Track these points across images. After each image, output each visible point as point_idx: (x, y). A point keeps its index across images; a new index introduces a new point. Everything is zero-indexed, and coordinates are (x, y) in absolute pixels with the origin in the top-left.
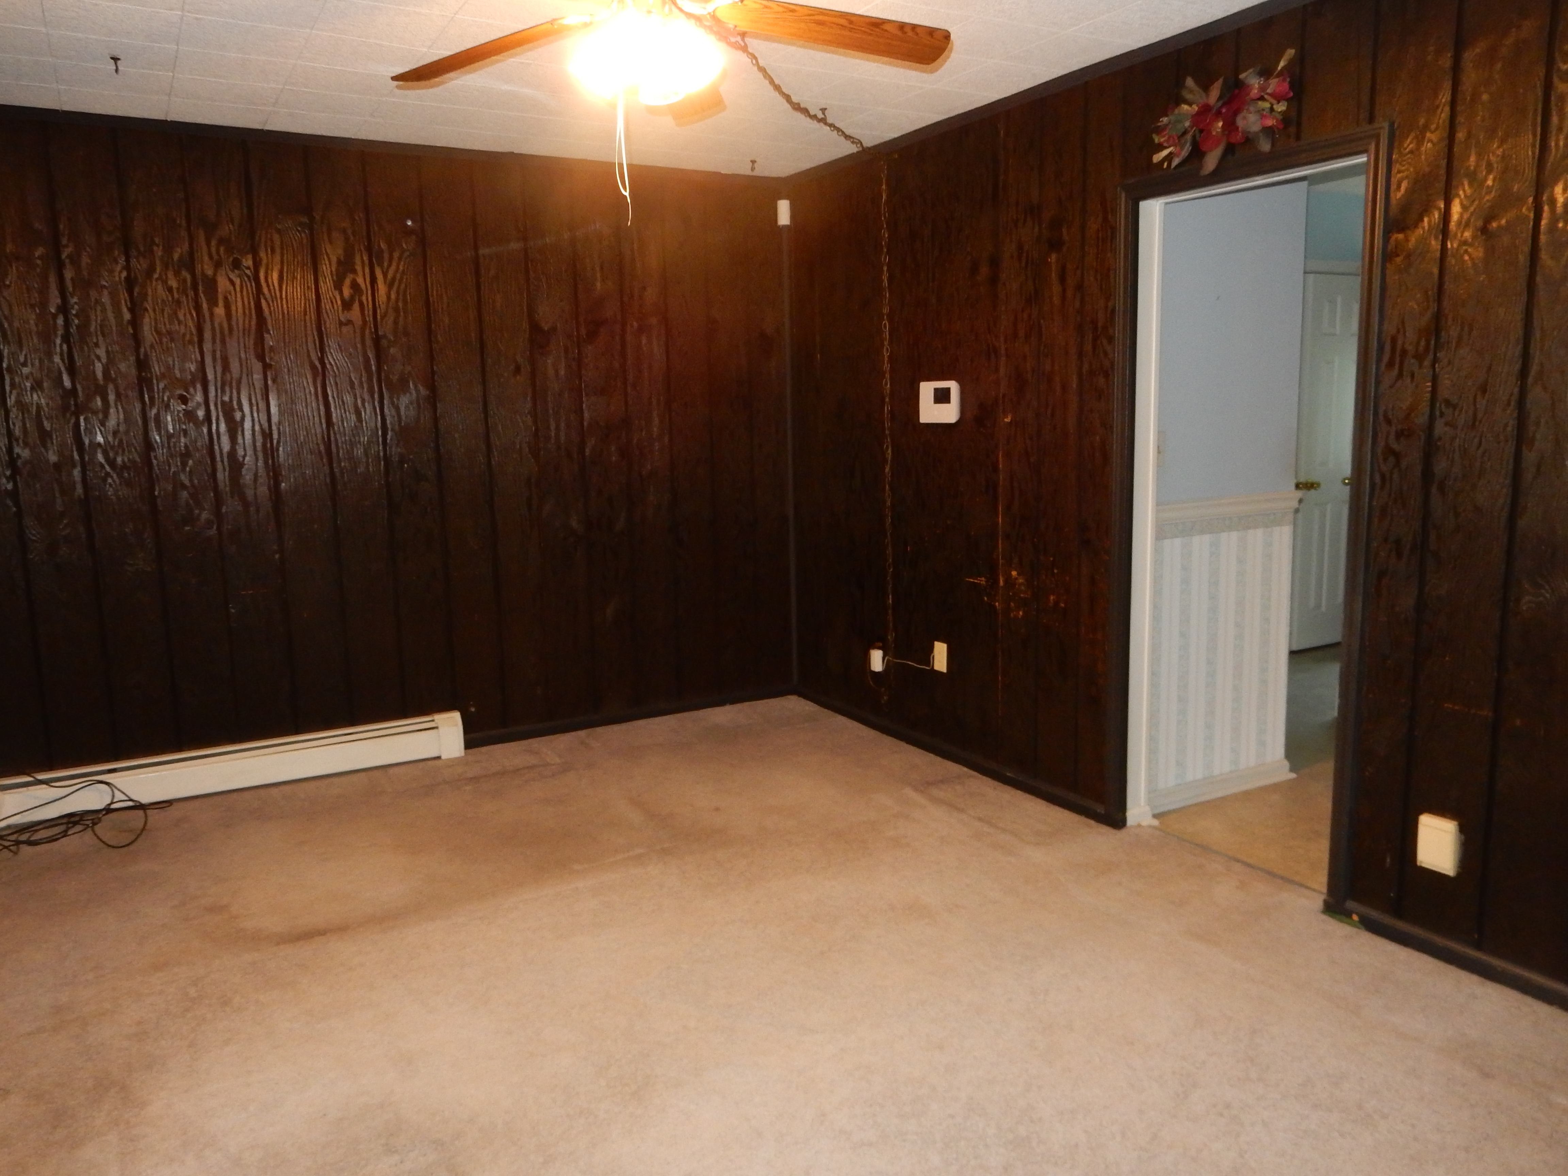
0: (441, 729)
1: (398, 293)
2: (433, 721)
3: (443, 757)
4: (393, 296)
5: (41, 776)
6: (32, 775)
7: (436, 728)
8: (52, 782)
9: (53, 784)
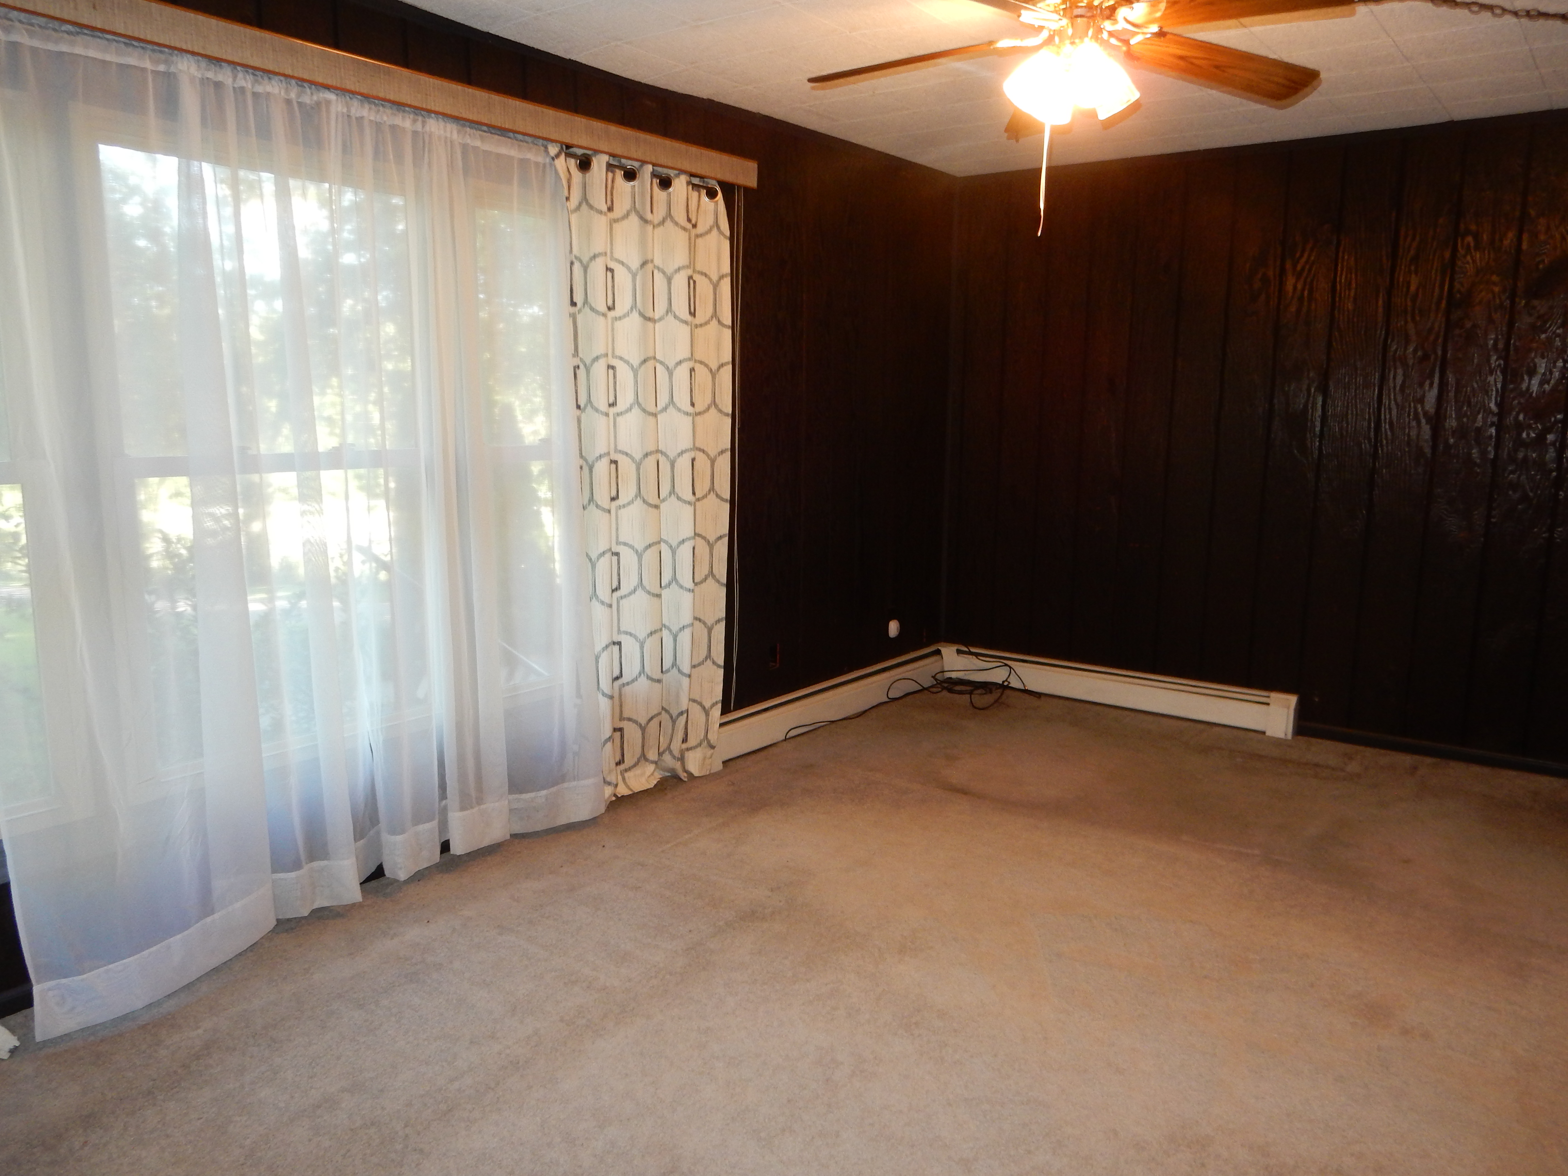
0: (1272, 707)
1: (1305, 282)
2: (1268, 697)
3: (1268, 734)
4: (1299, 287)
5: (973, 650)
6: (969, 647)
7: (1268, 704)
8: (979, 656)
9: (979, 657)
